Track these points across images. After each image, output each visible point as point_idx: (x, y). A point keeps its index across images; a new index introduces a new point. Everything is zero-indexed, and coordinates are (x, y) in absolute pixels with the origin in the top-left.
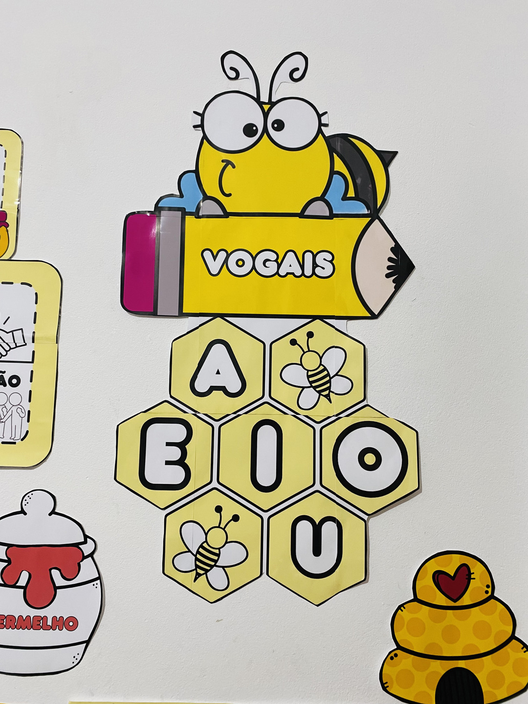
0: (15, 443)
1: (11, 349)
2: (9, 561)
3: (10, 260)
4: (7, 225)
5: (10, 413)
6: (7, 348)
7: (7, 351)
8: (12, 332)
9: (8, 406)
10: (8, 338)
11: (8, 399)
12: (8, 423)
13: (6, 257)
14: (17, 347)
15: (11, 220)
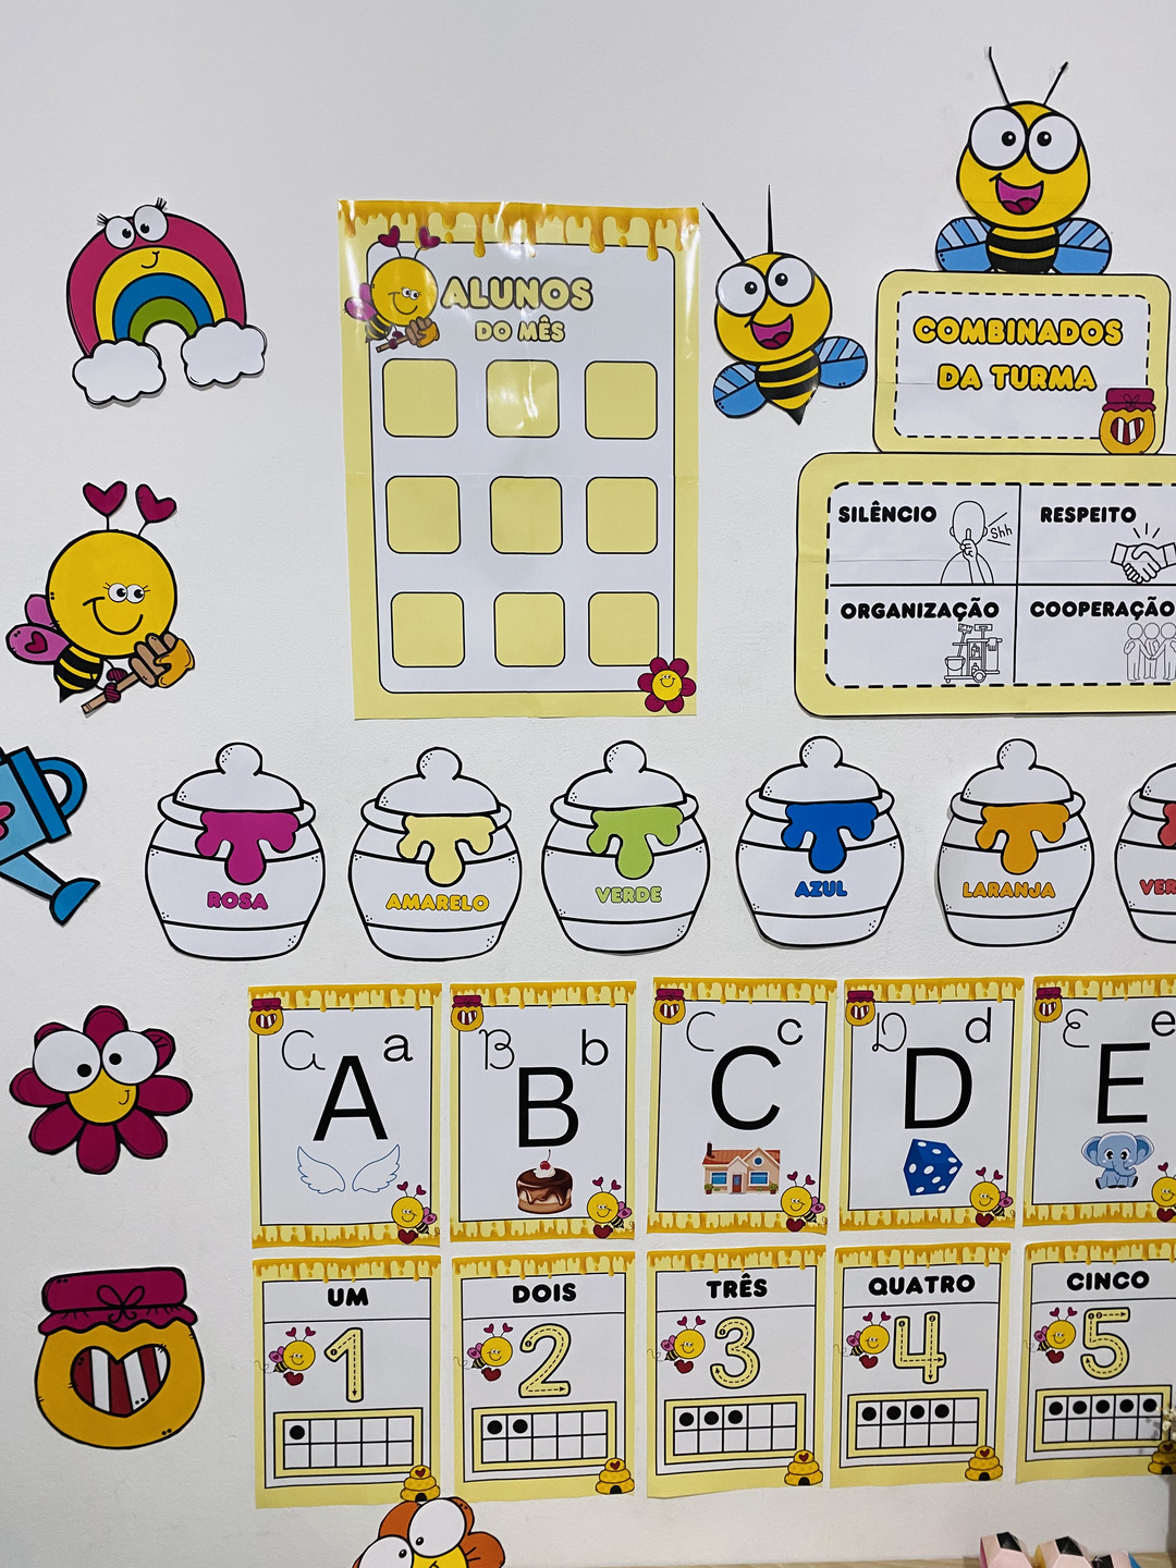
0: (1169, 684)
1: (1161, 568)
2: (1167, 820)
3: (1156, 454)
4: (1153, 408)
5: (1162, 648)
6: (1157, 568)
7: (1156, 572)
8: (1163, 547)
9: (1161, 639)
10: (1158, 555)
11: (1160, 631)
12: (1161, 660)
13: (1152, 450)
14: (1167, 566)
15: (1158, 401)
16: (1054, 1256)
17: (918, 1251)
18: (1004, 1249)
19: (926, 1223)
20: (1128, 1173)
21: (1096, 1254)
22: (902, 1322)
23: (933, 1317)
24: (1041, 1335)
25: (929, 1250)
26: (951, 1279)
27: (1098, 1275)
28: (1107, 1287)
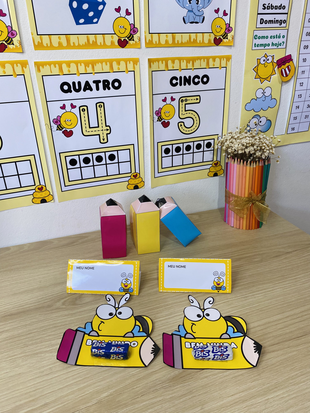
16: (162, 67)
17: (87, 64)
18: (136, 62)
19: (89, 45)
20: (200, 14)
21: (184, 65)
22: (84, 109)
23: (100, 105)
24: (158, 113)
25: (93, 63)
26: (107, 81)
27: (185, 77)
28: (189, 84)
